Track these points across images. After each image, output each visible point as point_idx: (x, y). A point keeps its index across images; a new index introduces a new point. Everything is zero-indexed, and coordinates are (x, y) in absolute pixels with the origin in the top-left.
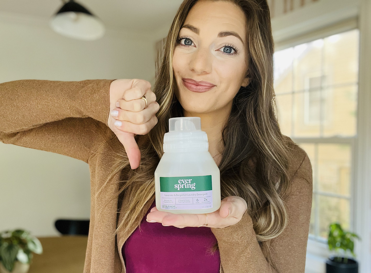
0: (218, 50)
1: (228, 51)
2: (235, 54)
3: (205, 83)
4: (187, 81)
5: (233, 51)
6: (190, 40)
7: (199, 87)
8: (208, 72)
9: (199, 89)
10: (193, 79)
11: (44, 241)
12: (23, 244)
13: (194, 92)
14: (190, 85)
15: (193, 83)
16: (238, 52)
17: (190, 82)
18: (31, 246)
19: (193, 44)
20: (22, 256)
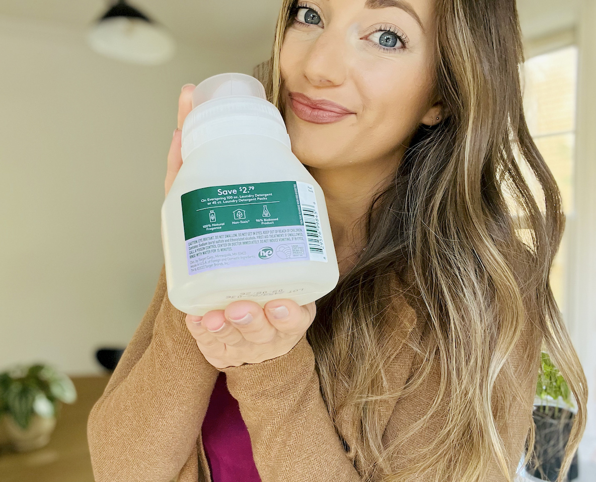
0: (366, 38)
1: (390, 42)
2: (402, 50)
3: (332, 104)
4: (297, 98)
5: (399, 44)
6: (316, 13)
7: (316, 113)
8: (337, 82)
9: (317, 116)
10: (305, 94)
11: (79, 382)
12: (44, 386)
13: (307, 122)
14: (300, 107)
15: (306, 102)
16: (407, 45)
17: (301, 100)
18: (56, 390)
19: (320, 24)
20: (42, 406)
